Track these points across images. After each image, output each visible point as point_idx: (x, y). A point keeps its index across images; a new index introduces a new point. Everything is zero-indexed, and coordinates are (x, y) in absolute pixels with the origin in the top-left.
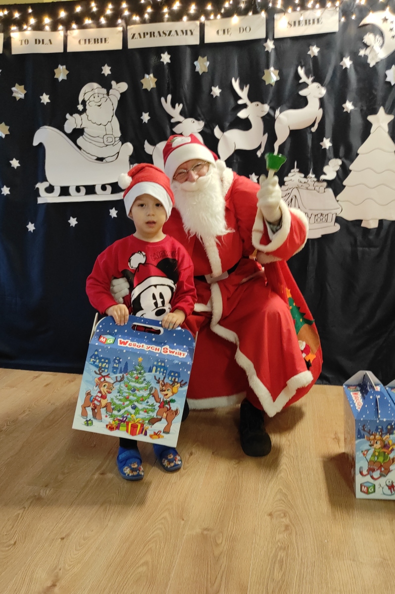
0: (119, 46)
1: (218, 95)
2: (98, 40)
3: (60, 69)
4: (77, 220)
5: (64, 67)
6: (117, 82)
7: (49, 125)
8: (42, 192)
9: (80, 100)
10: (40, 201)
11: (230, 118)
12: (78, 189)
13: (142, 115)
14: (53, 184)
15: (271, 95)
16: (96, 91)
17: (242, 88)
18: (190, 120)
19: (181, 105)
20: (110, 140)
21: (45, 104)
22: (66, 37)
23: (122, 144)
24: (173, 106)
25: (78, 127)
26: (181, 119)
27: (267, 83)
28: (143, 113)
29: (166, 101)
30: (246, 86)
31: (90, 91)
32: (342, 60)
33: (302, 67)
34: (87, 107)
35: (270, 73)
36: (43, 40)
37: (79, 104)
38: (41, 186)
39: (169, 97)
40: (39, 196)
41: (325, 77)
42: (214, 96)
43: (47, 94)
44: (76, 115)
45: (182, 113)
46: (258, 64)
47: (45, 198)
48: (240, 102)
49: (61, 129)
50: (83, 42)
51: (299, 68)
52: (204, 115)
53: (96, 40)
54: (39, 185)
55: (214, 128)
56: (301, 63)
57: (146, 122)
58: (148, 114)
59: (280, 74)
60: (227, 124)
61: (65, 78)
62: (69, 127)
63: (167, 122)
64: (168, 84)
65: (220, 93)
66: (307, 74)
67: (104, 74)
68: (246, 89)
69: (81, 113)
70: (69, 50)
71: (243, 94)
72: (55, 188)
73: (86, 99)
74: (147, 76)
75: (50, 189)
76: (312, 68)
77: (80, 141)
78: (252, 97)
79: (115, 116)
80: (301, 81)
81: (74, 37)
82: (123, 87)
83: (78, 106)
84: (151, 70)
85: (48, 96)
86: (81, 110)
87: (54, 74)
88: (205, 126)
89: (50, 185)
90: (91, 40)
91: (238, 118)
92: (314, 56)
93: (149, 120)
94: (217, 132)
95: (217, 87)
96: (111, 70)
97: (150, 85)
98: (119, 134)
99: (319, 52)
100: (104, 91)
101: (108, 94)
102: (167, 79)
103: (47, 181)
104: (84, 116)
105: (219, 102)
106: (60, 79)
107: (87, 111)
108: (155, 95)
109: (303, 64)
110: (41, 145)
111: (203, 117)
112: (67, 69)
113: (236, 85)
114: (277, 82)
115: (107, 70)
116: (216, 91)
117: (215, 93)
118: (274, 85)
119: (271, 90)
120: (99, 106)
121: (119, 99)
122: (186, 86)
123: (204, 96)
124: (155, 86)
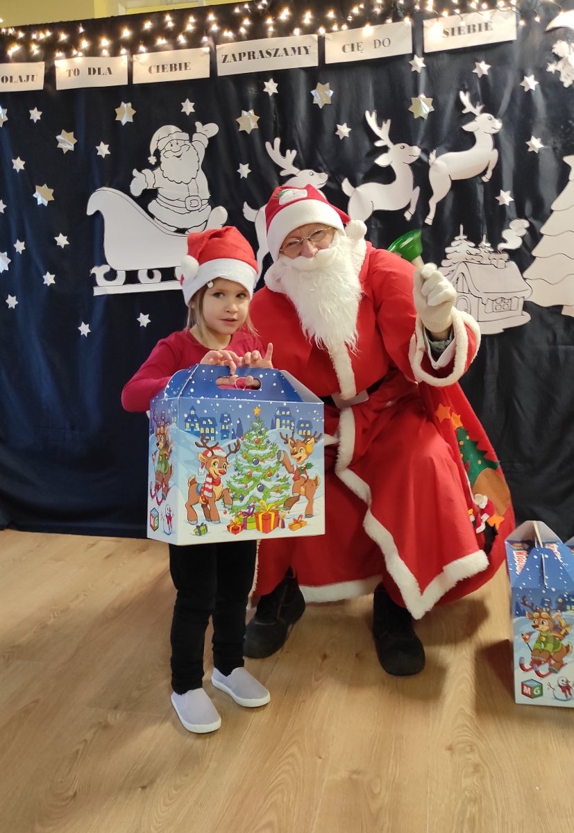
0: (205, 74)
1: (347, 135)
2: (175, 65)
3: (123, 107)
4: (149, 318)
5: (130, 104)
6: (204, 124)
7: (109, 186)
8: (100, 279)
9: (152, 150)
10: (97, 292)
11: (365, 167)
12: (150, 274)
13: (239, 168)
14: (115, 268)
15: (422, 132)
16: (174, 136)
17: (380, 125)
18: (307, 172)
19: (294, 152)
20: (195, 203)
21: (104, 156)
22: (131, 64)
23: (212, 209)
24: (284, 154)
25: (150, 187)
26: (295, 170)
27: (416, 117)
28: (241, 165)
29: (273, 147)
30: (386, 121)
31: (166, 137)
32: (522, 79)
33: (465, 92)
34: (162, 159)
35: (420, 102)
36: (99, 69)
37: (150, 155)
38: (99, 272)
39: (277, 141)
40: (96, 285)
41: (500, 105)
42: (341, 138)
43: (105, 143)
44: (146, 171)
45: (296, 163)
46: (402, 89)
47: (104, 288)
48: (378, 144)
49: (127, 191)
50: (154, 70)
51: (462, 94)
52: (326, 164)
53: (173, 66)
54: (95, 270)
55: (342, 181)
56: (464, 85)
57: (246, 177)
58: (248, 165)
59: (434, 104)
60: (360, 176)
61: (131, 121)
62: (137, 187)
63: (275, 175)
64: (275, 123)
65: (350, 133)
66: (474, 101)
67: (185, 113)
68: (387, 126)
69: (153, 168)
70: (135, 81)
71: (383, 132)
72: (118, 272)
73: (160, 149)
74: (244, 113)
75: (111, 275)
76: (480, 93)
77: (152, 206)
78: (395, 137)
79: (201, 171)
80: (464, 112)
81: (142, 64)
82: (212, 129)
83: (149, 158)
84: (251, 105)
85: (108, 146)
86: (153, 163)
87: (115, 115)
88: (329, 179)
89: (112, 269)
90: (165, 66)
91: (377, 165)
92: (484, 76)
93: (249, 174)
94: (346, 186)
95: (345, 125)
96: (194, 107)
97: (250, 124)
98: (208, 195)
99: (489, 70)
100: (186, 136)
101: (191, 140)
102: (273, 115)
103: (107, 263)
104: (158, 171)
105: (349, 146)
106: (124, 122)
107: (162, 165)
108: (257, 140)
109: (466, 87)
110: (98, 213)
111: (325, 166)
112: (133, 107)
113: (371, 120)
114: (430, 114)
115: (188, 107)
116: (344, 130)
117: (341, 132)
118: (426, 118)
119: (423, 127)
120: (179, 157)
121: (206, 147)
122: (300, 125)
123: (327, 139)
124: (257, 127)
